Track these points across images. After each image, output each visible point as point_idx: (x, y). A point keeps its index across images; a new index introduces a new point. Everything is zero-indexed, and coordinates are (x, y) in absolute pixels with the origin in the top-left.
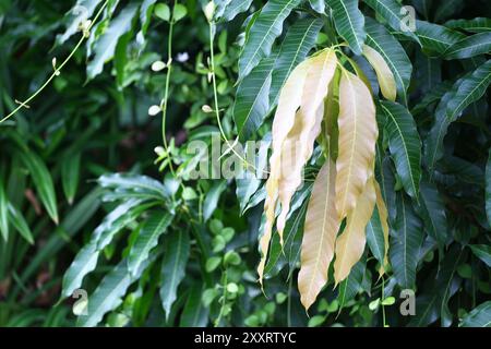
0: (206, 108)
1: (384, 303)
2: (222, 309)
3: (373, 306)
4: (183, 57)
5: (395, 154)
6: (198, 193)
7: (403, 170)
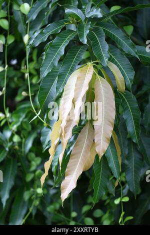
0: (24, 94)
1: (123, 200)
2: (34, 203)
3: (117, 202)
4: (14, 62)
5: (126, 119)
6: (21, 138)
7: (131, 128)
